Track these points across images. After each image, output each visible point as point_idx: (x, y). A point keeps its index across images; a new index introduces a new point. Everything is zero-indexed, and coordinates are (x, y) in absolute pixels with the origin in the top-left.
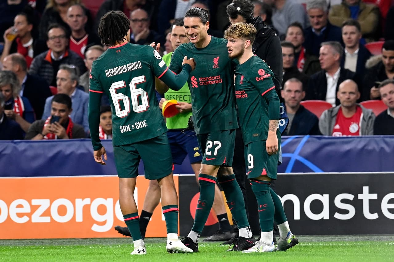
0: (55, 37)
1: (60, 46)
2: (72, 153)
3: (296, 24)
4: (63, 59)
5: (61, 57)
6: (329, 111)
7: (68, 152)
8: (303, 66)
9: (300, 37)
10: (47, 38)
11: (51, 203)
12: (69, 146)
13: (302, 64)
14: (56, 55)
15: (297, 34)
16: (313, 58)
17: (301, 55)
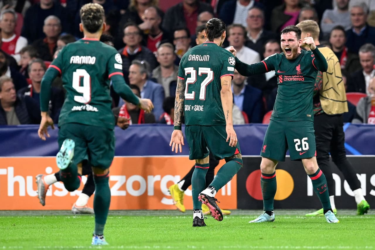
0: (130, 34)
1: (134, 41)
2: (145, 136)
3: (339, 28)
4: (138, 53)
5: (136, 51)
6: (364, 99)
7: (142, 135)
8: (345, 63)
9: (342, 39)
10: (123, 35)
11: (127, 179)
12: (142, 130)
13: (344, 61)
14: (131, 49)
15: (340, 36)
16: (354, 56)
17: (344, 53)
